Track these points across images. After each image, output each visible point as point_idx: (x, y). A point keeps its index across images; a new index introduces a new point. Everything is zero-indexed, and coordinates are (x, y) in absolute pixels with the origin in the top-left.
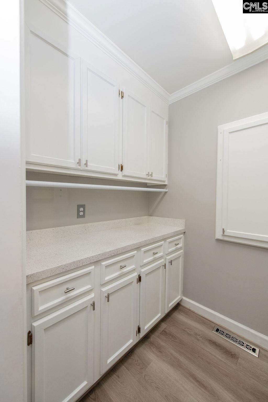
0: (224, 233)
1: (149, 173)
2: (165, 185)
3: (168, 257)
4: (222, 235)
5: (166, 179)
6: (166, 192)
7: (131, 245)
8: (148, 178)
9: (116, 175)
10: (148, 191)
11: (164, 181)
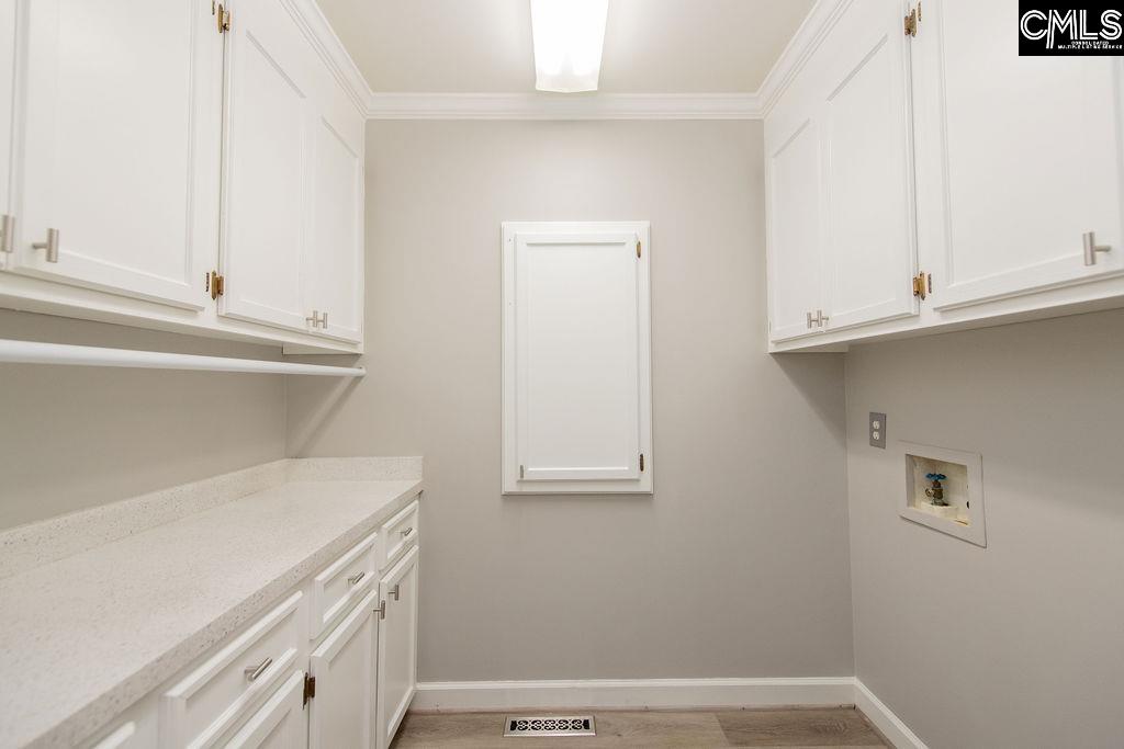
0: (522, 476)
1: (315, 313)
2: (357, 356)
3: (386, 580)
4: (518, 482)
5: (359, 338)
6: (358, 378)
7: (284, 576)
8: (313, 330)
9: (192, 310)
10: (288, 375)
11: (354, 344)
